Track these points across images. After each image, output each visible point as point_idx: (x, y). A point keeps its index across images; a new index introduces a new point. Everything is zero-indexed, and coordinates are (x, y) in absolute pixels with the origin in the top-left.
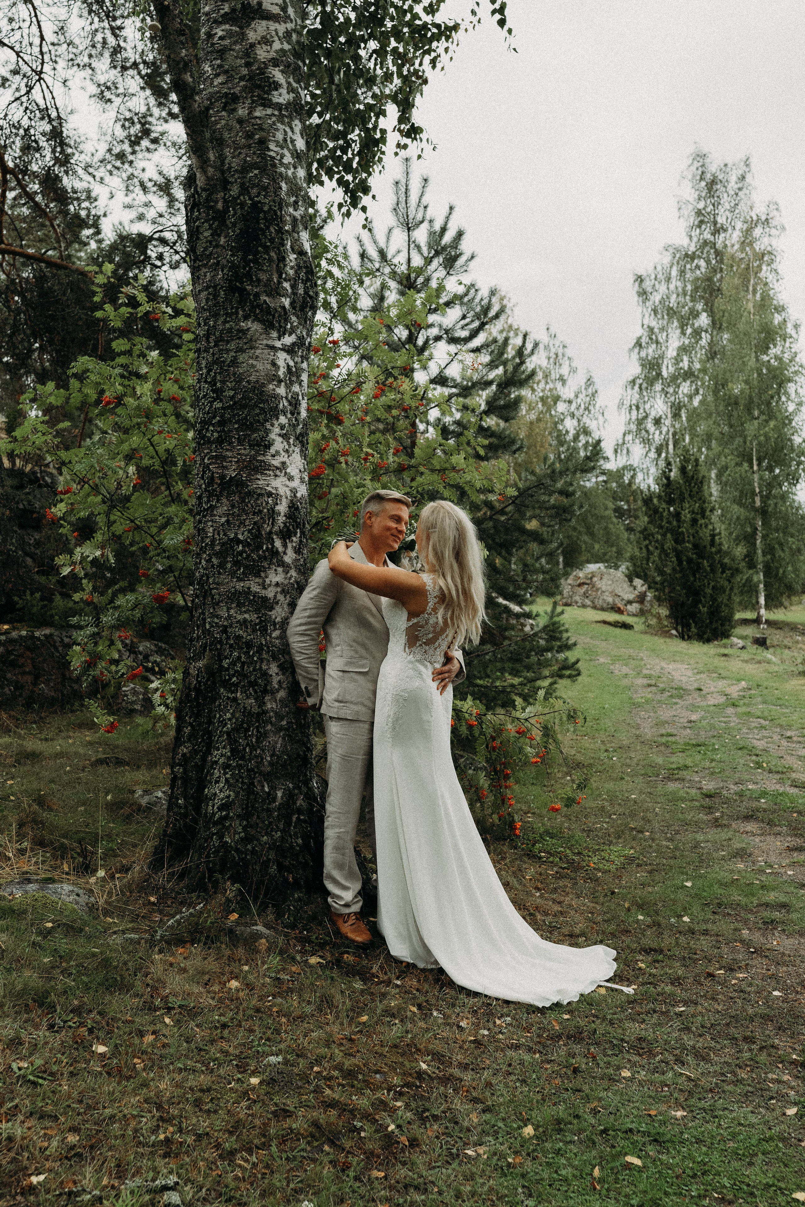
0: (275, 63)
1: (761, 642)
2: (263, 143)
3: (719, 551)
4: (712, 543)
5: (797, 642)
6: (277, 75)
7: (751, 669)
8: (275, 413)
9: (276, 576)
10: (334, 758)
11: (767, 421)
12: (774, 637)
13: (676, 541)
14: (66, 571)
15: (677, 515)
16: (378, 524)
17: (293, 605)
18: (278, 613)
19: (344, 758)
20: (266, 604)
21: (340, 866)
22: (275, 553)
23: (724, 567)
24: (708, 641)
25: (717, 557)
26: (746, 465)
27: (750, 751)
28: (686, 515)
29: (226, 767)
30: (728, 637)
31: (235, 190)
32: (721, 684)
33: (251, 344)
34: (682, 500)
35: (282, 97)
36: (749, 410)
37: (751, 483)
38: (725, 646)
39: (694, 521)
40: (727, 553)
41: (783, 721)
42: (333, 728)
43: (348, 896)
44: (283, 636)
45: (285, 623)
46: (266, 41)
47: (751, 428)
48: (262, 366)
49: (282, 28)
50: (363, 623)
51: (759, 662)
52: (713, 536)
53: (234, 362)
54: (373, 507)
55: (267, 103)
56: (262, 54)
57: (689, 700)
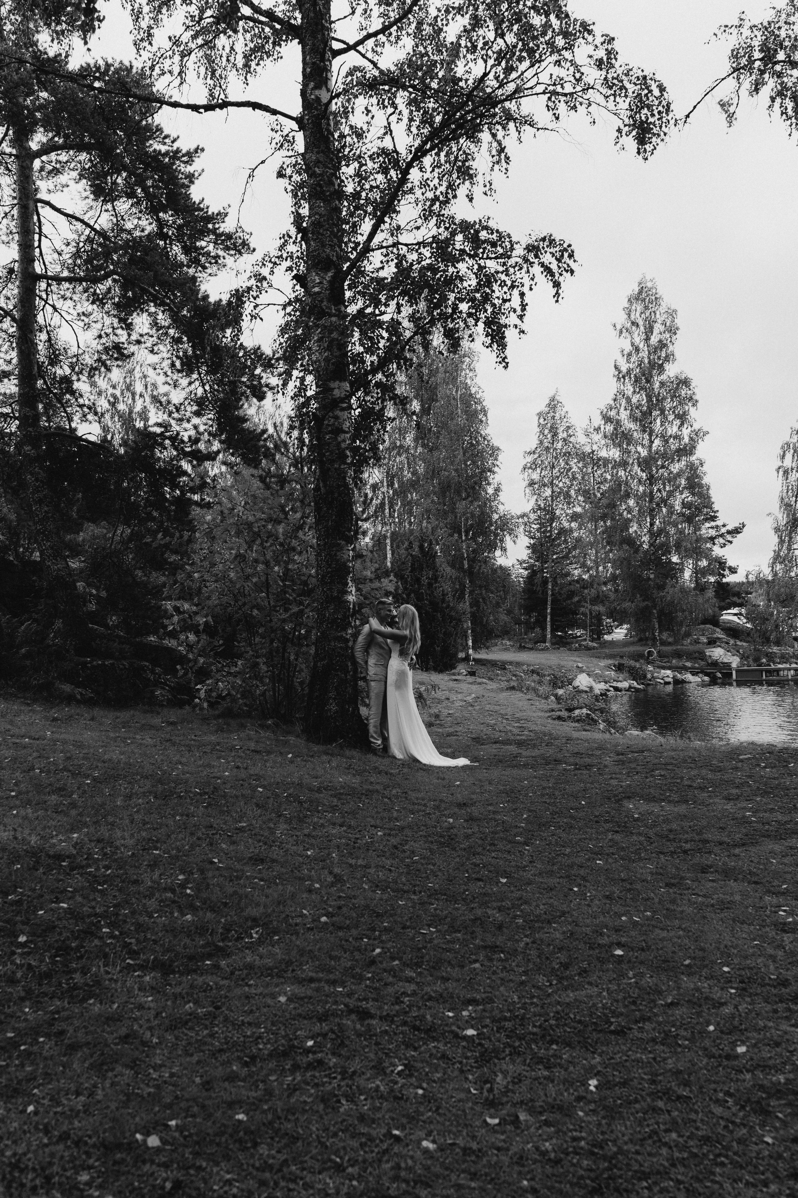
0: (347, 448)
1: (472, 674)
2: (344, 478)
3: (448, 606)
4: (443, 601)
5: (498, 675)
6: (348, 453)
7: (474, 687)
8: (349, 573)
9: (350, 631)
10: (373, 695)
11: (471, 502)
12: (482, 670)
13: (418, 599)
14: (171, 628)
15: (418, 580)
16: (383, 613)
17: (355, 641)
18: (350, 644)
19: (377, 695)
20: (347, 641)
21: (376, 733)
22: (350, 623)
23: (452, 618)
24: (441, 671)
25: (447, 611)
26: (456, 535)
27: (488, 725)
28: (425, 581)
29: (335, 699)
30: (455, 668)
31: (336, 495)
32: (460, 696)
33: (341, 549)
34: (422, 569)
35: (349, 460)
36: (459, 493)
37: (459, 549)
38: (454, 674)
39: (430, 585)
40: (453, 608)
41: (502, 712)
42: (373, 684)
43: (379, 742)
44: (352, 652)
45: (352, 648)
46: (344, 441)
47: (461, 506)
48: (345, 557)
49: (348, 435)
50: (381, 647)
51: (480, 684)
52: (443, 595)
53: (336, 555)
54: (380, 606)
55: (346, 463)
56: (343, 445)
57: (444, 704)
